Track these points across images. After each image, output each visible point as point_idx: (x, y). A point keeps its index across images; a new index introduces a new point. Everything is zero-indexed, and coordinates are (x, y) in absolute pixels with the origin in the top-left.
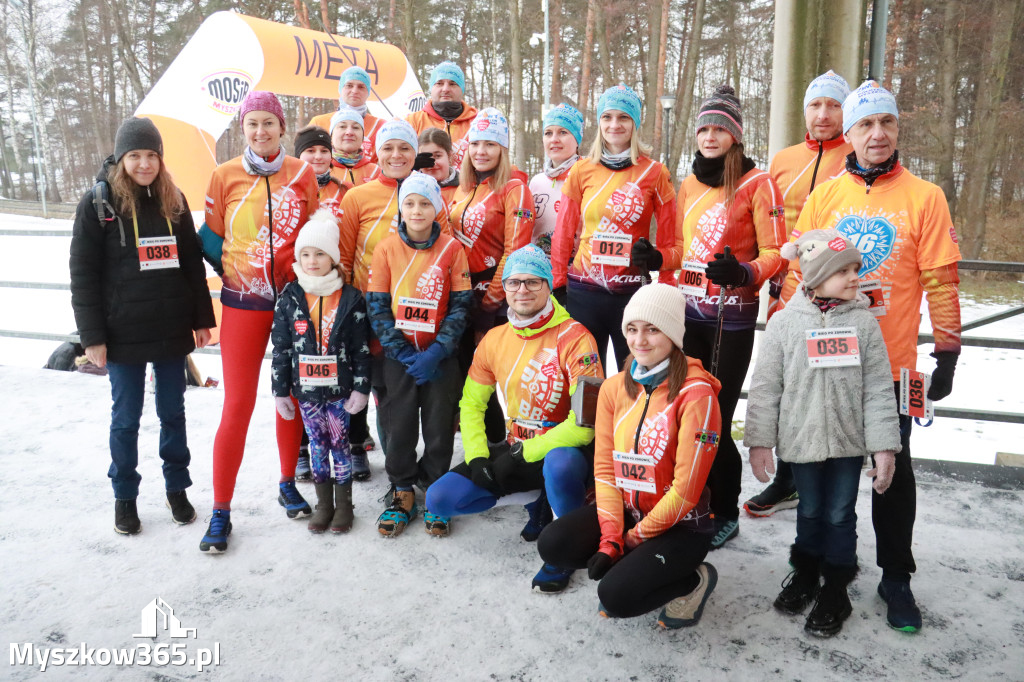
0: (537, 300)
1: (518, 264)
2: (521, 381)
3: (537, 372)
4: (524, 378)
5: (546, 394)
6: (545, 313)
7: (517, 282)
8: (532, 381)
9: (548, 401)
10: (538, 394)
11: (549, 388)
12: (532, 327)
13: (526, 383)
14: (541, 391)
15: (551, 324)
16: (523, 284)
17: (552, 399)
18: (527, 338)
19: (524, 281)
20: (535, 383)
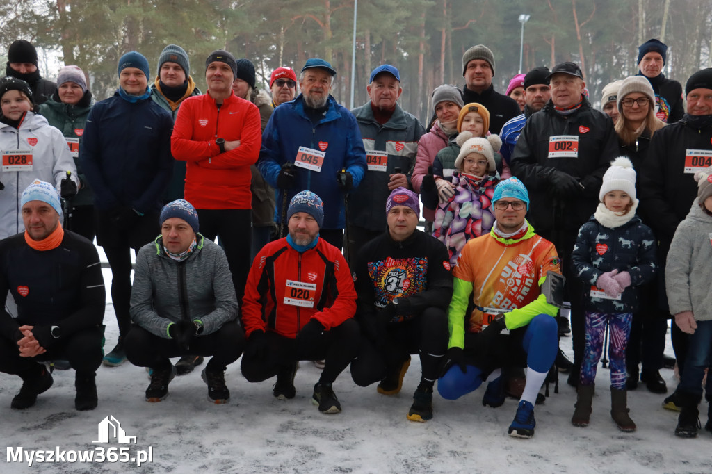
0: (519, 218)
1: (507, 191)
2: (500, 277)
3: (514, 271)
4: (504, 274)
5: (519, 287)
6: (524, 228)
7: (505, 203)
8: (510, 277)
9: (520, 293)
10: (513, 287)
11: (522, 283)
12: (514, 238)
13: (503, 278)
14: (515, 285)
15: (525, 237)
16: (510, 205)
17: (523, 292)
18: (510, 246)
19: (511, 203)
20: (512, 279)
